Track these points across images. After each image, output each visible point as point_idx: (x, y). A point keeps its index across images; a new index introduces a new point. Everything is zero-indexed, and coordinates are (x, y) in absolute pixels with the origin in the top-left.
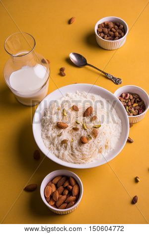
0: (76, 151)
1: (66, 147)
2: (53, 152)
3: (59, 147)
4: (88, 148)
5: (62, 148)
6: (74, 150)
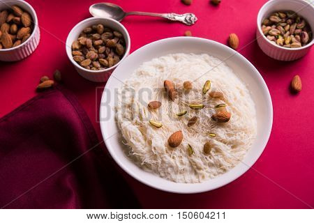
0: (233, 138)
1: (218, 151)
2: (212, 176)
3: (212, 161)
4: (237, 117)
5: (216, 158)
6: (229, 139)
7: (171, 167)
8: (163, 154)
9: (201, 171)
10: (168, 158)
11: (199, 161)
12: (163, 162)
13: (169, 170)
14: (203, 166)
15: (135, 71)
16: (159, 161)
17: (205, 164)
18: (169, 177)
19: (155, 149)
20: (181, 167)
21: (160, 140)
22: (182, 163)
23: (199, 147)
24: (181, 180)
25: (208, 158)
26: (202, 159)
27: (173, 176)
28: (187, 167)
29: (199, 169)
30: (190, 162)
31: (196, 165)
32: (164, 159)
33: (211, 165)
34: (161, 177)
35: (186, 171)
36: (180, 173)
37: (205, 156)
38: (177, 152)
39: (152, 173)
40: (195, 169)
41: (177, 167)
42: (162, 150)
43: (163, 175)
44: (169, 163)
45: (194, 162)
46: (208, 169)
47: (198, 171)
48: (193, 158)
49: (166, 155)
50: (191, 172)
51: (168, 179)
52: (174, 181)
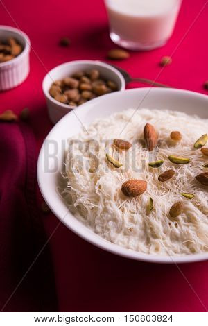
7: (115, 220)
8: (109, 198)
9: (156, 240)
10: (114, 207)
11: (157, 224)
12: (106, 210)
13: (111, 223)
14: (161, 233)
15: (115, 114)
16: (101, 207)
17: (165, 232)
18: (106, 234)
19: (100, 187)
20: (128, 225)
21: (112, 182)
22: (132, 220)
23: (163, 206)
24: (123, 243)
25: (173, 224)
26: (163, 223)
27: (113, 234)
28: (138, 228)
29: (155, 237)
30: (144, 223)
31: (151, 229)
32: (108, 207)
33: (174, 238)
34: (96, 232)
35: (135, 233)
36: (125, 234)
37: (168, 221)
38: (130, 205)
39: (85, 224)
40: (149, 235)
41: (123, 223)
42: (110, 193)
43: (99, 229)
44: (113, 214)
45: (150, 223)
46: (168, 240)
47: (152, 239)
48: (151, 217)
49: (113, 203)
50: (141, 238)
51: (104, 237)
52: (111, 241)
